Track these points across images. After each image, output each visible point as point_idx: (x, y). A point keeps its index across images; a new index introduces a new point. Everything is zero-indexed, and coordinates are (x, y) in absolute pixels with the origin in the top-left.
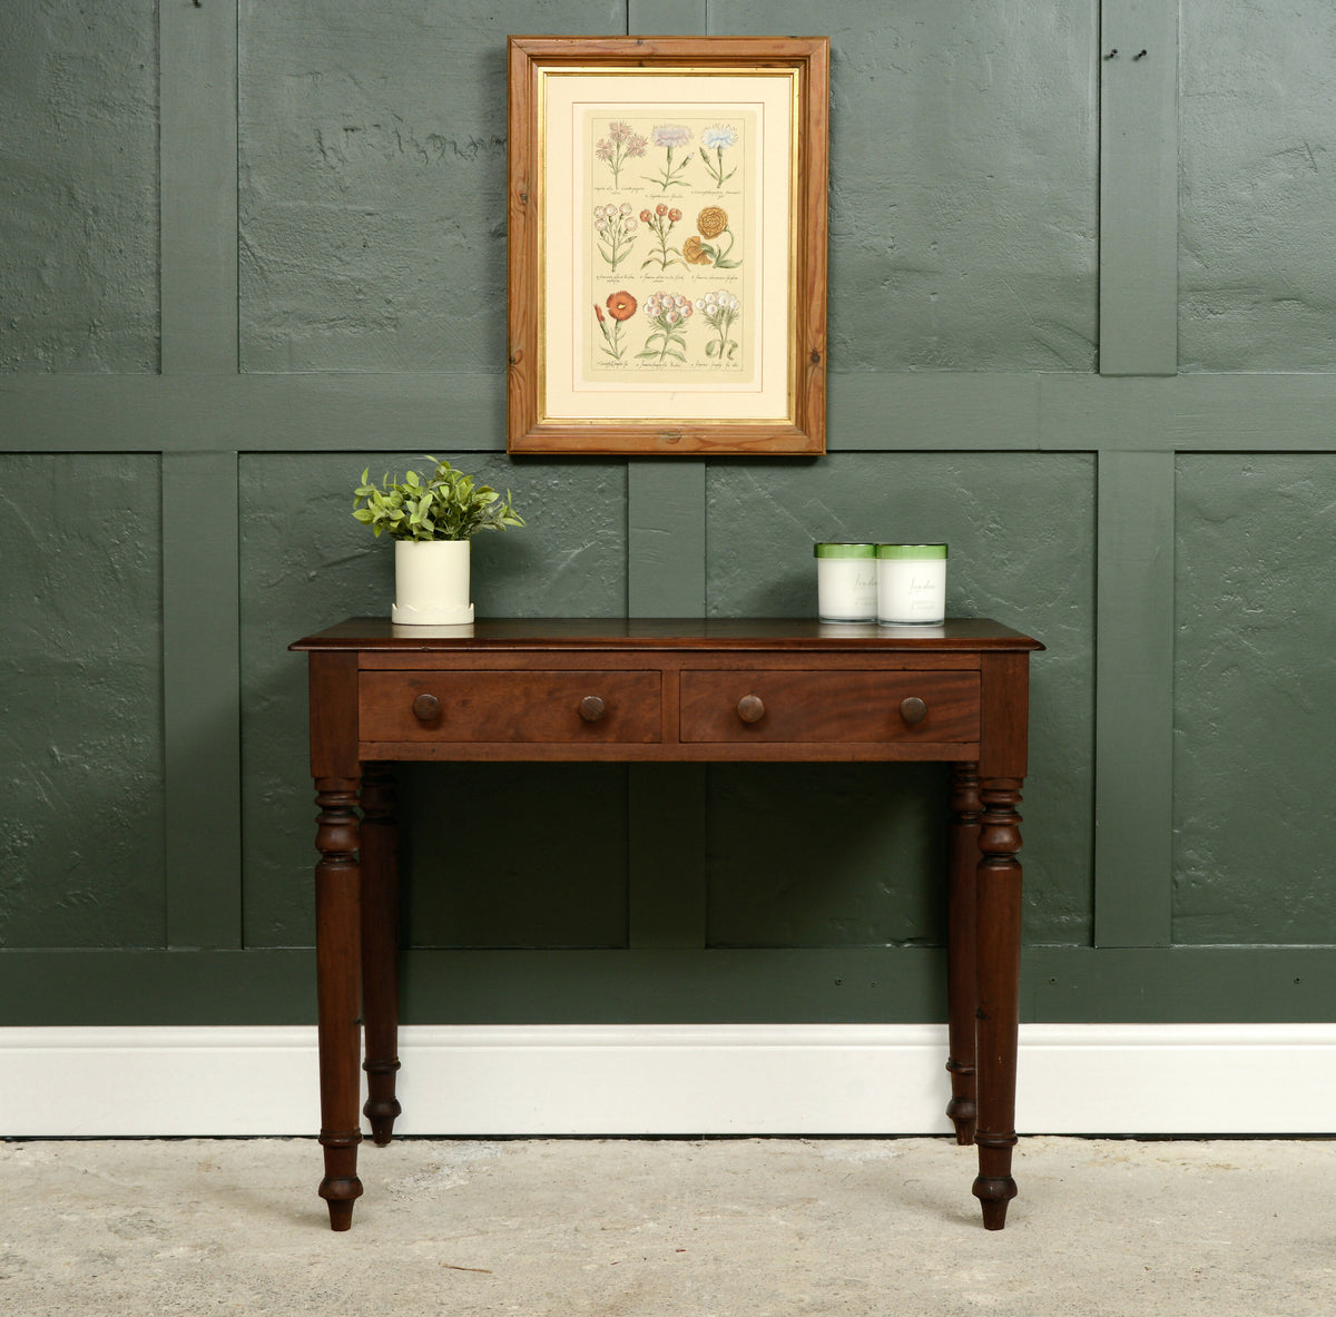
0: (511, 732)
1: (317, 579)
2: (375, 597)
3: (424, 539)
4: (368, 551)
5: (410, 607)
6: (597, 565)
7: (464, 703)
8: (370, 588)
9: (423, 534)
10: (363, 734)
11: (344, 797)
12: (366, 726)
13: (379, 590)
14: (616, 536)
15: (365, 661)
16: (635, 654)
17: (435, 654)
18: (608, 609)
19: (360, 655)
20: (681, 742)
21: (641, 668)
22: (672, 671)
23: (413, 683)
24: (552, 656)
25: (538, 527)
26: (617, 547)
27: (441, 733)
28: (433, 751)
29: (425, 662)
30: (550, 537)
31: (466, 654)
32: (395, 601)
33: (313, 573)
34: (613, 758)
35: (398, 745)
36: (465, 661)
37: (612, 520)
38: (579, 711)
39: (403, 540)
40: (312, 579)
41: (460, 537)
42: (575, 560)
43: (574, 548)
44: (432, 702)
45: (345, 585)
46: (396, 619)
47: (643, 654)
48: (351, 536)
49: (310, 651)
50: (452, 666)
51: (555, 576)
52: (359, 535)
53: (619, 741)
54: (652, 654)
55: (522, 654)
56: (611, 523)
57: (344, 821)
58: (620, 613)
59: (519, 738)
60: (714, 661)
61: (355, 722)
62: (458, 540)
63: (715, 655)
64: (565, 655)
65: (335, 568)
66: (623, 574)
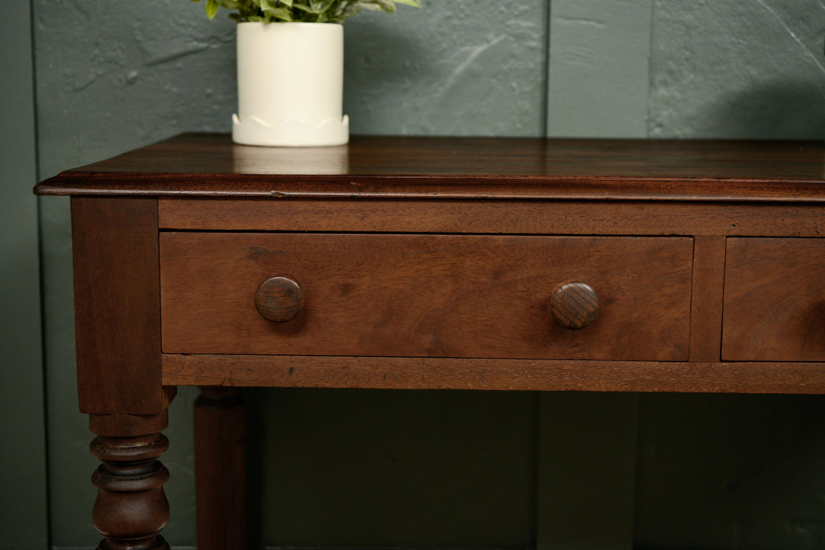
0: (427, 340)
1: (139, 82)
2: (215, 107)
3: (278, 20)
4: (202, 45)
5: (258, 120)
6: (505, 67)
7: (346, 289)
8: (209, 96)
9: (278, 12)
10: (168, 340)
11: (139, 445)
12: (174, 327)
13: (219, 97)
14: (532, 29)
15: (171, 215)
16: (649, 209)
17: (296, 204)
18: (519, 126)
19: (163, 204)
20: (722, 361)
21: (657, 232)
22: (712, 237)
23: (255, 255)
24: (502, 208)
25: (429, 15)
26: (533, 44)
27: (305, 341)
28: (291, 370)
29: (275, 217)
30: (445, 29)
31: (352, 205)
32: (236, 111)
33: (133, 74)
34: (602, 386)
35: (230, 359)
36: (346, 217)
37: (526, 7)
38: (546, 306)
39: (248, 21)
40: (131, 82)
41: (330, 18)
42: (477, 60)
43: (475, 44)
44: (290, 291)
45: (175, 89)
46: (240, 136)
47: (661, 208)
48: (182, 25)
49: (73, 196)
50: (324, 224)
51: (451, 81)
52: (194, 24)
53: (615, 357)
54: (677, 208)
55: (449, 205)
56: (526, 12)
57: (139, 485)
58: (534, 131)
59: (442, 351)
60: (789, 221)
61: (154, 322)
62: (328, 22)
63: (790, 210)
64: (526, 207)
65: (162, 67)
66: (540, 79)
